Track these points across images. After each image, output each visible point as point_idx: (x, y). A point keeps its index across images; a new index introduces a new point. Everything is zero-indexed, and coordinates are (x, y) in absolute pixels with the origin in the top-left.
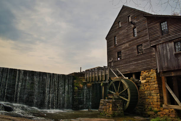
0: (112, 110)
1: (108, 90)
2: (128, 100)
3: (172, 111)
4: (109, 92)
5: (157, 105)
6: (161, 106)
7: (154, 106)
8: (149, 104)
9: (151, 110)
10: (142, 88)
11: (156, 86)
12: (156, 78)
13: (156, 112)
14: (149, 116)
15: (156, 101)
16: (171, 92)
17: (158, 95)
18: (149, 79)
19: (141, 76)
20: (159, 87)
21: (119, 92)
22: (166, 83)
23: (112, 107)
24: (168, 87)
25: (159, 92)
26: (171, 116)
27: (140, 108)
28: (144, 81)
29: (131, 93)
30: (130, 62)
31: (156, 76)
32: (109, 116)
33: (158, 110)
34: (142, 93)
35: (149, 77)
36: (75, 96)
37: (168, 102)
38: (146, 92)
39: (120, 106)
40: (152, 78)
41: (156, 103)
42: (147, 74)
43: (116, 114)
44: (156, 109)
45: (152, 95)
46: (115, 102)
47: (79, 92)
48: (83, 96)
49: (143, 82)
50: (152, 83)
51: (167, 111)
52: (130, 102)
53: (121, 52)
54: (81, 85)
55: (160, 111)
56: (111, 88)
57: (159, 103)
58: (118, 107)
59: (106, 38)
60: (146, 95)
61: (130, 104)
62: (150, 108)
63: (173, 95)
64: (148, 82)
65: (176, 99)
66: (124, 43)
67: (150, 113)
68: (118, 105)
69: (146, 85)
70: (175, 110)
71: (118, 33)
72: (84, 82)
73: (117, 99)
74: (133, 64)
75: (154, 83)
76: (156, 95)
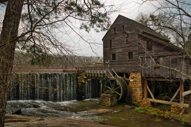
0: (110, 102)
1: (105, 86)
2: (121, 95)
3: (149, 102)
4: (106, 87)
5: (140, 98)
6: (143, 99)
7: (138, 98)
8: (135, 97)
9: (136, 101)
10: (130, 85)
11: (140, 85)
12: (140, 79)
13: (139, 103)
14: (134, 105)
15: (139, 95)
16: (149, 91)
17: (141, 91)
18: (136, 79)
19: (130, 76)
20: (142, 86)
21: (114, 88)
22: (147, 84)
23: (110, 100)
24: (148, 87)
25: (142, 89)
26: (148, 105)
27: (128, 99)
29: (123, 90)
30: (122, 64)
31: (140, 78)
32: (108, 106)
33: (140, 101)
34: (130, 89)
35: (136, 78)
36: (79, 90)
37: (147, 97)
38: (133, 89)
39: (115, 99)
40: (138, 79)
41: (139, 97)
42: (135, 75)
43: (113, 105)
44: (139, 101)
45: (137, 91)
46: (112, 96)
47: (82, 86)
48: (85, 89)
49: (131, 80)
50: (137, 83)
51: (146, 102)
52: (122, 96)
53: (115, 54)
54: (83, 81)
55: (141, 102)
56: (108, 84)
57: (141, 97)
58: (114, 100)
59: (103, 40)
60: (133, 90)
61: (122, 98)
62: (135, 99)
63: (151, 93)
64: (135, 81)
65: (152, 96)
66: (118, 48)
67: (135, 103)
68: (114, 98)
69: (134, 83)
70: (151, 102)
71: (113, 38)
72: (85, 78)
73: (113, 94)
74: (124, 66)
75: (139, 83)
76: (140, 91)
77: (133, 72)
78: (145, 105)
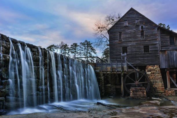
3: (174, 92)
5: (163, 89)
6: (166, 89)
7: (160, 89)
8: (156, 88)
12: (160, 71)
15: (161, 86)
17: (162, 82)
18: (154, 71)
19: (146, 69)
20: (162, 77)
25: (163, 80)
28: (150, 73)
33: (163, 92)
37: (171, 87)
38: (151, 81)
40: (156, 71)
42: (152, 68)
44: (161, 91)
45: (158, 82)
49: (148, 73)
50: (157, 75)
51: (170, 92)
53: (126, 47)
55: (165, 92)
64: (154, 74)
69: (152, 76)
70: (176, 91)
71: (124, 31)
75: (159, 75)
76: (160, 82)
77: (150, 65)
78: (169, 95)
